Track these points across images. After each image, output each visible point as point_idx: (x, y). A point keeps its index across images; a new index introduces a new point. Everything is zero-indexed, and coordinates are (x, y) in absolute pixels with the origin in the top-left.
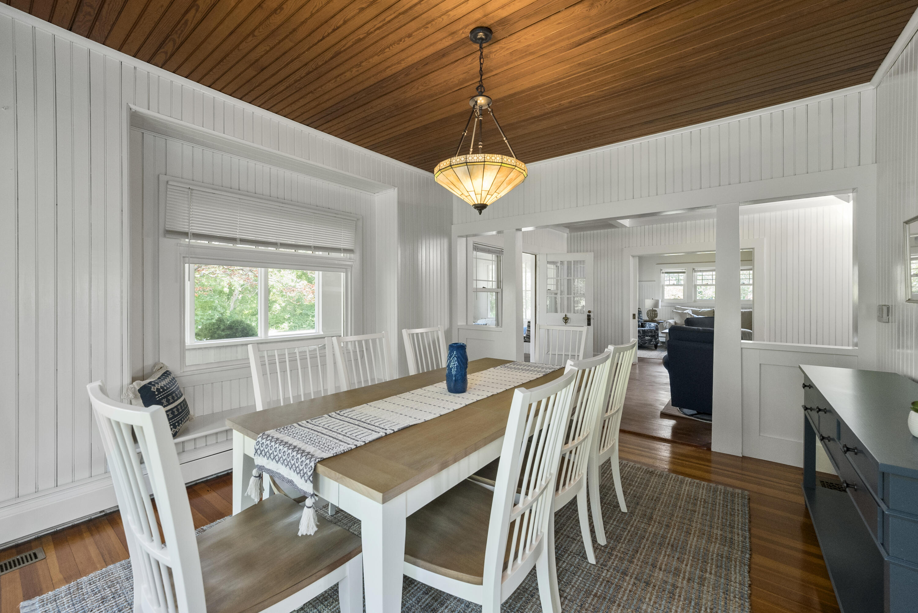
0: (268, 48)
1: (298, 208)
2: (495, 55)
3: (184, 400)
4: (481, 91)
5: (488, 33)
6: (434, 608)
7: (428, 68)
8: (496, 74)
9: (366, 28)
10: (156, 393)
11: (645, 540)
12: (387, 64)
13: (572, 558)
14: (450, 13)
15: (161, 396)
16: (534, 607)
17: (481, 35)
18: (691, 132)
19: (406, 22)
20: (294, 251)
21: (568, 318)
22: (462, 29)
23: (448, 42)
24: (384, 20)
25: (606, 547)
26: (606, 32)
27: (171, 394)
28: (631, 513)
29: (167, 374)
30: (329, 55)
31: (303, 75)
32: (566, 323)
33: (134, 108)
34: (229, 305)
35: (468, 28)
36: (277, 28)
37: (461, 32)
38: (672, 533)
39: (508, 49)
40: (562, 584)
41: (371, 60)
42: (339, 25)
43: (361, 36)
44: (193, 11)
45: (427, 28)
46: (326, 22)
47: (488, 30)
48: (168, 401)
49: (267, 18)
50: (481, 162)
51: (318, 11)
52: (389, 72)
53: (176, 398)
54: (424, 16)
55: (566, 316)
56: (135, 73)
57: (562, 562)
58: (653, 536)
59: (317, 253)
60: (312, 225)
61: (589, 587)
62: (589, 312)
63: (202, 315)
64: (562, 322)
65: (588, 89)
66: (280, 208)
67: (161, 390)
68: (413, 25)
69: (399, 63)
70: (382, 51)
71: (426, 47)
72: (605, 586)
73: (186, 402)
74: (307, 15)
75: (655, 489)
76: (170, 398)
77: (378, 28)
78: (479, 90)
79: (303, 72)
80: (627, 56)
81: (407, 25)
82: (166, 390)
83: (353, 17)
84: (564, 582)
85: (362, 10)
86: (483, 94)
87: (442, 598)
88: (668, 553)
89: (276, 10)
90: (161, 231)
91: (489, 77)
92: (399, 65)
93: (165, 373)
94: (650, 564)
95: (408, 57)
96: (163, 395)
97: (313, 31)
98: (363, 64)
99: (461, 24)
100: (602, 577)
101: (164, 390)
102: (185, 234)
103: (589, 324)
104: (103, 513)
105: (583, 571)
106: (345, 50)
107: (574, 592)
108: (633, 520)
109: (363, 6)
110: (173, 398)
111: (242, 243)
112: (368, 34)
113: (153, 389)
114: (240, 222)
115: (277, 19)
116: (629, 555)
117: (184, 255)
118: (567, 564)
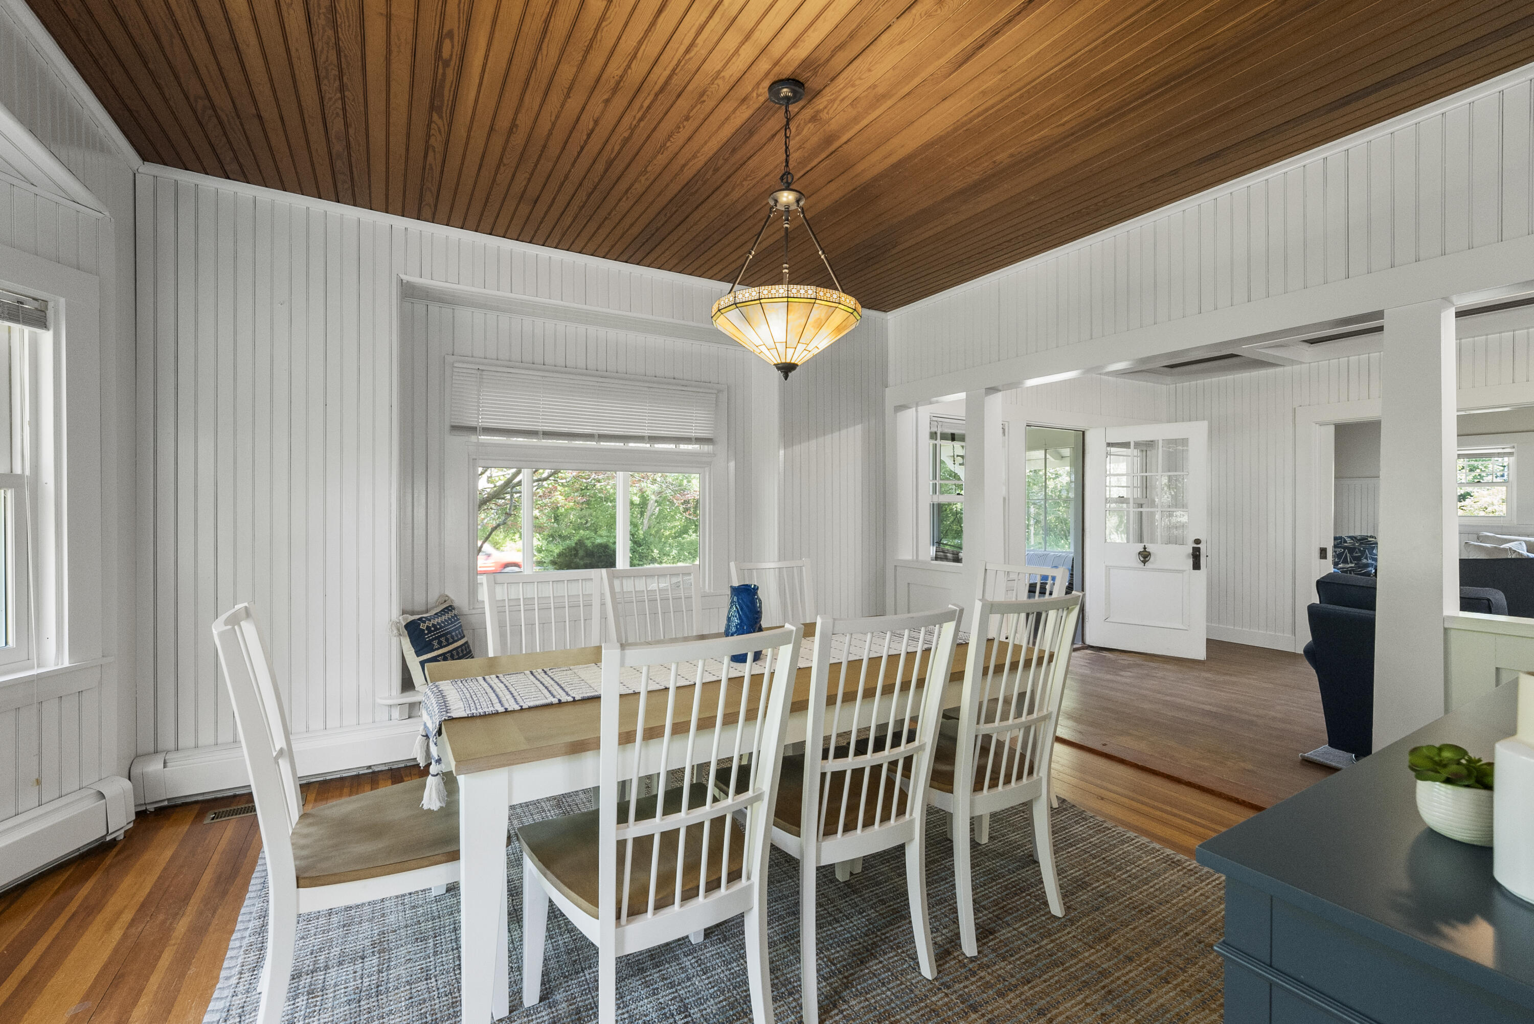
0: (527, 175)
1: (624, 382)
2: (828, 113)
3: (467, 643)
4: (787, 182)
5: (797, 88)
6: (643, 968)
7: (738, 156)
8: (849, 140)
9: (627, 121)
10: (426, 632)
11: (1060, 969)
12: (681, 160)
13: (900, 960)
14: (722, 74)
15: (432, 636)
16: (783, 1009)
17: (785, 92)
18: (1325, 159)
19: (670, 102)
20: (622, 444)
21: (1149, 554)
22: (753, 90)
23: (744, 114)
24: (642, 106)
25: (972, 960)
26: (996, 32)
27: (447, 633)
28: (1069, 920)
29: (450, 608)
30: (600, 167)
31: (584, 199)
32: (1144, 562)
33: (405, 278)
34: (642, 523)
35: (761, 87)
36: (524, 149)
37: (755, 94)
38: (1130, 971)
39: (843, 100)
40: (852, 992)
41: (655, 162)
42: (590, 127)
43: (626, 134)
44: (431, 154)
45: (704, 101)
46: (574, 128)
47: (795, 82)
48: (440, 643)
49: (507, 141)
50: (755, 300)
51: (557, 117)
52: (689, 173)
53: (451, 641)
54: (690, 87)
55: (1145, 548)
56: (406, 235)
57: (877, 961)
58: (1082, 968)
59: (656, 446)
60: (646, 406)
61: (893, 1008)
62: (1197, 541)
63: (607, 536)
64: (1136, 561)
65: (1033, 127)
66: (598, 384)
67: (433, 629)
68: (683, 104)
69: (694, 156)
70: (663, 146)
71: (719, 128)
72: (923, 1015)
73: (469, 647)
74: (548, 126)
75: (1157, 893)
76: (443, 639)
77: (641, 120)
78: (785, 181)
79: (582, 195)
80: (1069, 57)
81: (675, 106)
82: (439, 629)
83: (603, 112)
84: (857, 990)
85: (607, 101)
86: (791, 187)
87: (663, 958)
88: (1088, 1001)
89: (511, 129)
90: (447, 428)
91: (841, 146)
92: (696, 160)
93: (446, 608)
94: (1036, 1007)
95: (703, 146)
96: (434, 635)
97: (566, 143)
98: (649, 168)
99: (747, 86)
100: (928, 1001)
101: (436, 629)
102: (473, 430)
103: (1197, 566)
104: (370, 771)
105: (902, 983)
106: (616, 156)
107: (863, 1008)
108: (1066, 932)
109: (606, 97)
110: (447, 640)
111: (545, 436)
112: (633, 130)
113: (423, 626)
114: (543, 408)
115: (518, 139)
116: (1006, 983)
117: (474, 457)
118: (883, 967)
